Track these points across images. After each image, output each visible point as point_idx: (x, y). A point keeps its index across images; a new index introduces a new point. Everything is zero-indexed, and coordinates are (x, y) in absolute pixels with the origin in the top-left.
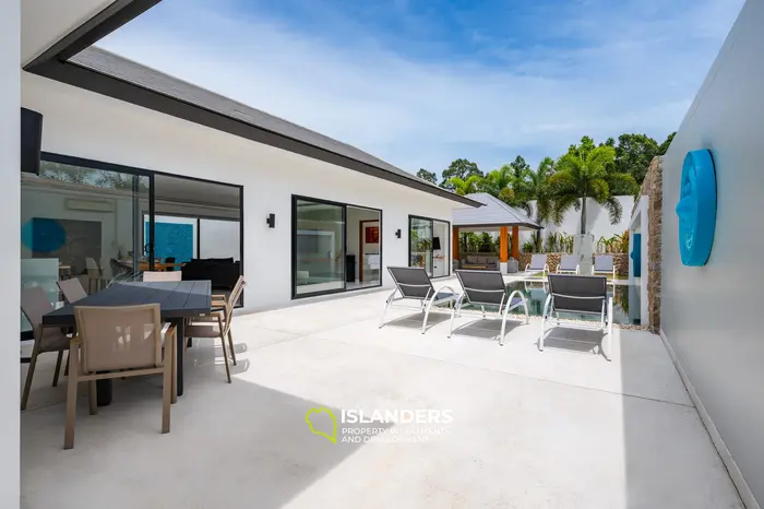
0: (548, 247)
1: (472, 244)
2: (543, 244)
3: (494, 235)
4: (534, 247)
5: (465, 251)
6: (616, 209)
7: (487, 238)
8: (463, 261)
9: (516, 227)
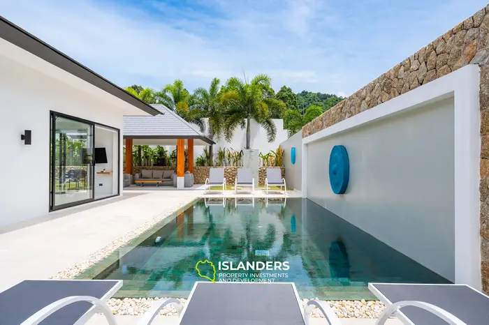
0: (218, 161)
1: (147, 157)
2: (214, 158)
3: (169, 149)
4: (206, 161)
5: (140, 164)
6: (272, 130)
7: (162, 152)
8: (137, 175)
9: (191, 140)
